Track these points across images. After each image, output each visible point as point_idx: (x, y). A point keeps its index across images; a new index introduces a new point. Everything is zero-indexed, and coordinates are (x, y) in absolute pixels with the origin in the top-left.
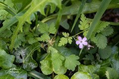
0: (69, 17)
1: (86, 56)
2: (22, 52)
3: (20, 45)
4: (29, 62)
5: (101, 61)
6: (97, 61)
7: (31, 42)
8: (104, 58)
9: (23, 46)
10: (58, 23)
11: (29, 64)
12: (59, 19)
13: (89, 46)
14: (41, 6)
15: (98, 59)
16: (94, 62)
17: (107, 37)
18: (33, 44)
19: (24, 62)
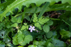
0: (29, 15)
1: (38, 36)
2: (3, 33)
3: (2, 28)
4: (6, 38)
5: (46, 39)
6: (45, 39)
7: (8, 27)
8: (48, 37)
9: (4, 29)
10: (23, 17)
11: (7, 39)
12: (24, 15)
13: (37, 31)
14: (11, 9)
15: (45, 38)
16: (43, 40)
17: (50, 26)
18: (9, 28)
19: (4, 38)
